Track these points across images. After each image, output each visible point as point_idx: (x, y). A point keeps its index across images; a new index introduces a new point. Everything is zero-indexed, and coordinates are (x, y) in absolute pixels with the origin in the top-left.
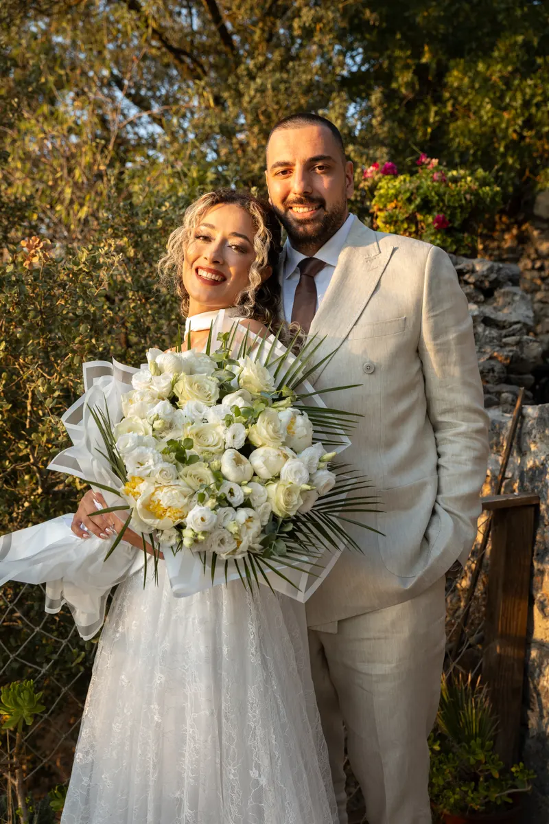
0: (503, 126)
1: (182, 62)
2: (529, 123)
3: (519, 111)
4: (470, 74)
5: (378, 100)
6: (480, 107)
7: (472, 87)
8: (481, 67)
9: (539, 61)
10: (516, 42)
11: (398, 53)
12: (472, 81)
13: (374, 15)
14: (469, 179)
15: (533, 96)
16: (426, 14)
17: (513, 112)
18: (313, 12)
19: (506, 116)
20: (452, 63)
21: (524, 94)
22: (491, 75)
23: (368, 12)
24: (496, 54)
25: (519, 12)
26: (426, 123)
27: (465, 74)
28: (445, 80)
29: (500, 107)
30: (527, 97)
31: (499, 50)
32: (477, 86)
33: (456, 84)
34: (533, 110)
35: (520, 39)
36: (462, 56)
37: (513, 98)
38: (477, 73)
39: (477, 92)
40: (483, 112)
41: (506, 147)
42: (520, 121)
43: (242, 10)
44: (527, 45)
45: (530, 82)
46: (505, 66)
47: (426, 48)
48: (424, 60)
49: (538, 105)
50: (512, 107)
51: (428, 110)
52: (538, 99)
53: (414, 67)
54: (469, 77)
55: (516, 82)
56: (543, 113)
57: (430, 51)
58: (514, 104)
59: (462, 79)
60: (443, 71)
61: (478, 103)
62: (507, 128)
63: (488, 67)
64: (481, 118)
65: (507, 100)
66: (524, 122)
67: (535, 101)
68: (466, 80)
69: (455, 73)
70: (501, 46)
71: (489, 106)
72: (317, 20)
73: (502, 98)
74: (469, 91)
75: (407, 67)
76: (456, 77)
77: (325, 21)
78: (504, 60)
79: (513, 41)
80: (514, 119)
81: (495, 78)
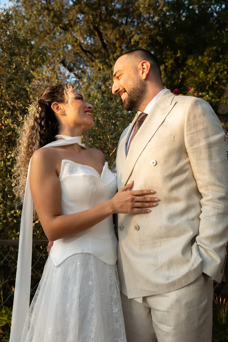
0: (208, 80)
1: (87, 55)
2: (217, 79)
3: (214, 74)
4: (196, 61)
5: (163, 69)
6: (199, 73)
7: (196, 65)
8: (200, 58)
9: (221, 56)
10: (213, 49)
11: (168, 52)
12: (196, 63)
13: (161, 38)
14: (207, 96)
15: (220, 69)
16: (179, 38)
17: (212, 74)
18: (139, 36)
19: (209, 76)
20: (189, 56)
21: (216, 68)
22: (204, 61)
23: (158, 37)
24: (205, 53)
25: (214, 38)
26: (178, 78)
27: (193, 60)
28: (186, 63)
29: (207, 73)
30: (217, 69)
31: (207, 52)
32: (198, 65)
33: (190, 64)
34: (219, 74)
35: (214, 48)
36: (192, 54)
37: (212, 69)
38: (198, 60)
39: (198, 67)
40: (200, 75)
41: (209, 88)
42: (214, 78)
43: (112, 35)
44: (217, 50)
45: (218, 64)
46: (209, 58)
47: (179, 51)
48: (178, 55)
49: (221, 73)
50: (211, 73)
51: (179, 74)
52: (221, 70)
53: (174, 58)
54: (195, 62)
55: (213, 64)
56: (223, 75)
57: (180, 52)
58: (212, 72)
59: (192, 63)
60: (185, 59)
61: (199, 71)
62: (209, 80)
63: (203, 58)
64: (199, 76)
65: (210, 70)
66: (216, 78)
67: (220, 71)
68: (194, 63)
69: (190, 60)
70: (207, 50)
71: (202, 72)
72: (140, 39)
73: (207, 69)
74: (195, 67)
75: (172, 57)
76: (190, 62)
77: (143, 40)
78: (209, 56)
79: (211, 49)
80: (212, 77)
81: (205, 62)
